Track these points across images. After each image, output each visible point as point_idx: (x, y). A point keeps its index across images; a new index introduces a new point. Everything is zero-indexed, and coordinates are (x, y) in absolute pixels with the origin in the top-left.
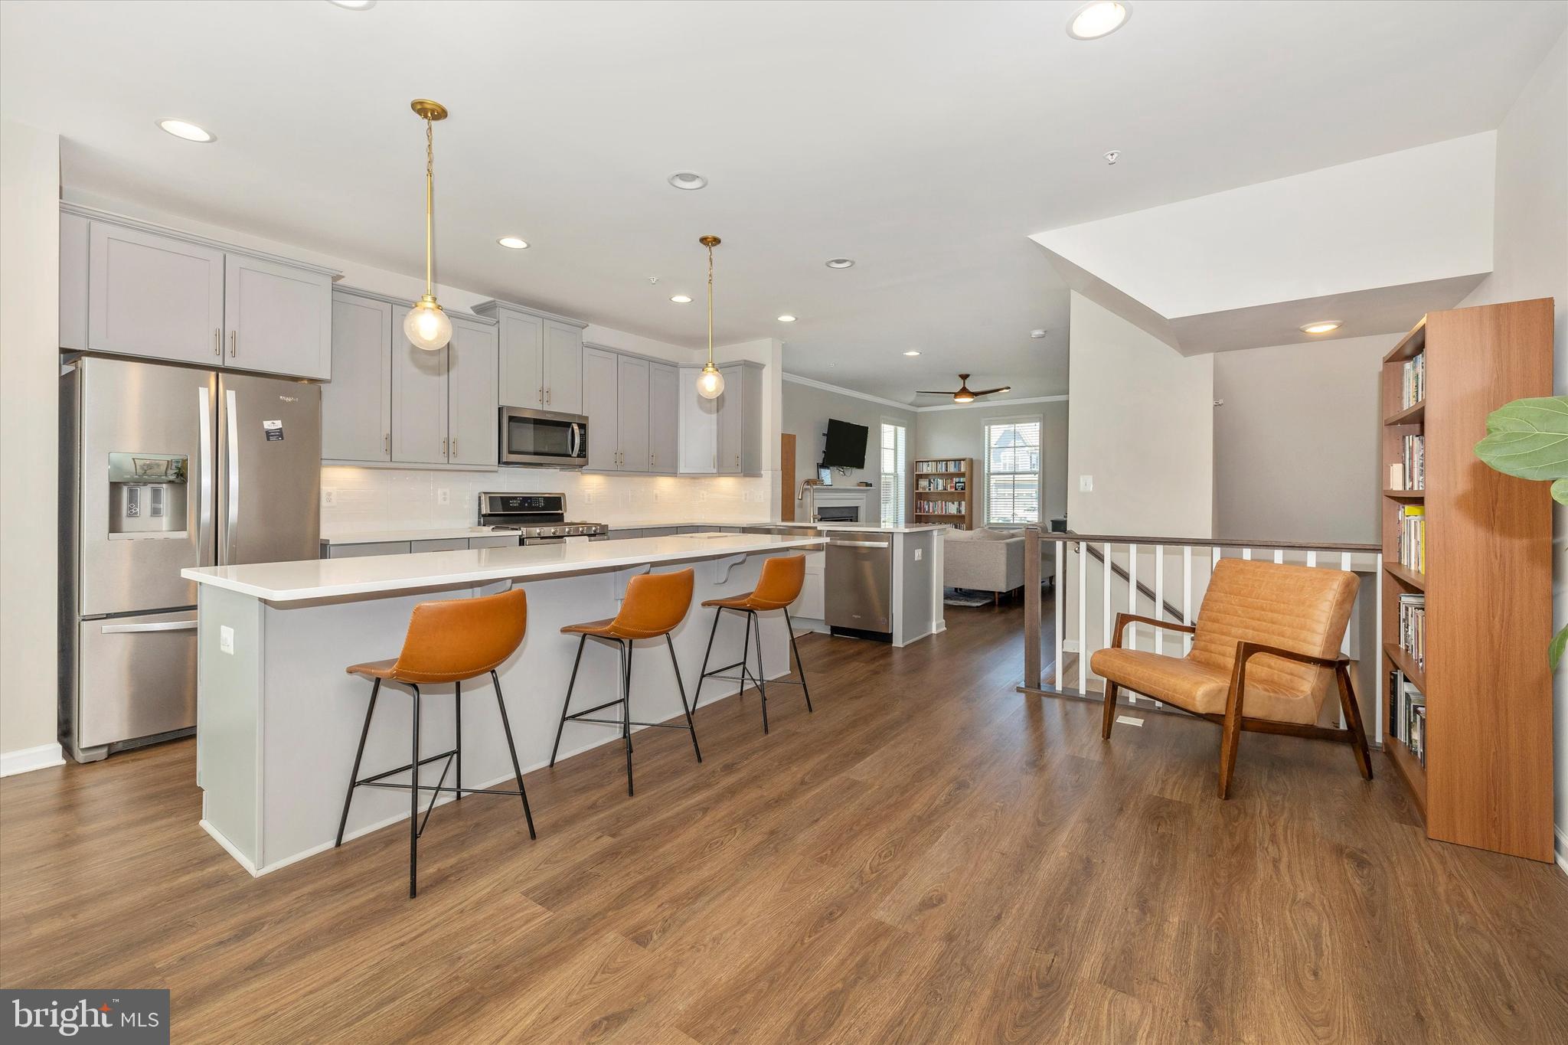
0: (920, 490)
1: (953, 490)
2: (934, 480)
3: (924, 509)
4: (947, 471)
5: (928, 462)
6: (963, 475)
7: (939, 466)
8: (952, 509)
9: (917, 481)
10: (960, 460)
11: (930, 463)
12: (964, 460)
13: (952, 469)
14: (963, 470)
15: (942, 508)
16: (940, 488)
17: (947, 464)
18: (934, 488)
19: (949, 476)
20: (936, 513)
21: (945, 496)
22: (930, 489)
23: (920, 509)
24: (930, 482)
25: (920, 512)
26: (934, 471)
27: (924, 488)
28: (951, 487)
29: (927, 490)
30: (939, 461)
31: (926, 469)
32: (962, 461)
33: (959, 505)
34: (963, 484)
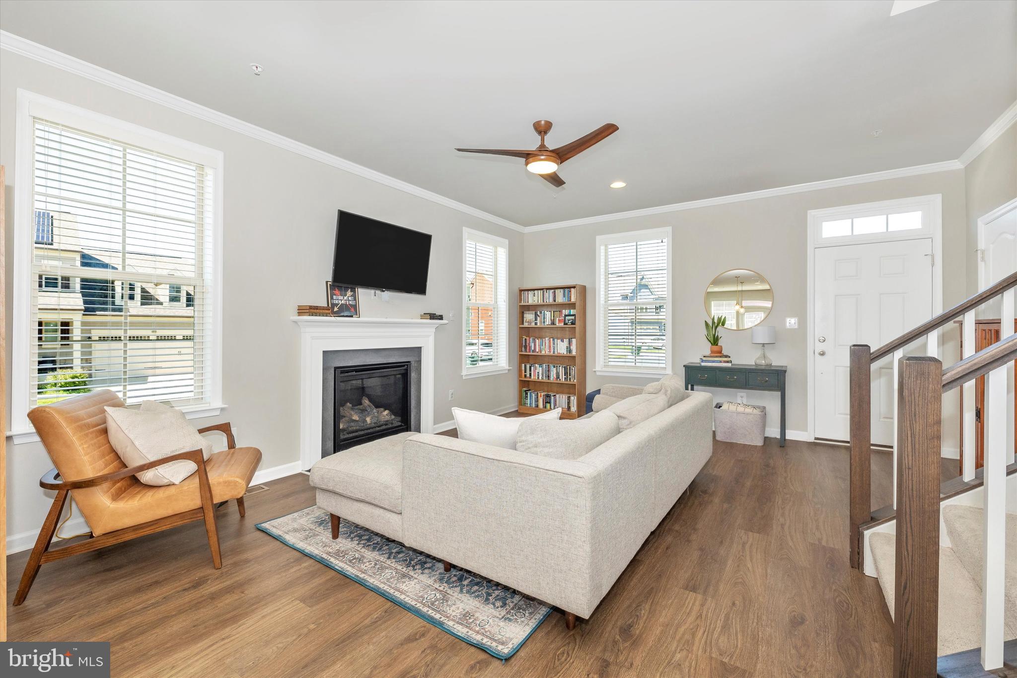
0: (526, 325)
1: (562, 324)
2: (541, 313)
3: (530, 347)
4: (555, 301)
5: (534, 290)
6: (572, 306)
7: (546, 295)
8: (561, 348)
9: (522, 314)
10: (570, 288)
11: (536, 292)
12: (574, 287)
13: (560, 299)
14: (573, 300)
15: (550, 347)
16: (548, 322)
17: (554, 293)
18: (541, 322)
19: (557, 307)
20: (543, 352)
21: (554, 332)
22: (536, 324)
23: (526, 347)
24: (536, 315)
25: (526, 351)
26: (540, 302)
27: (530, 322)
28: (560, 321)
29: (533, 325)
30: (547, 289)
31: (532, 299)
32: (572, 289)
33: (569, 344)
34: (573, 317)
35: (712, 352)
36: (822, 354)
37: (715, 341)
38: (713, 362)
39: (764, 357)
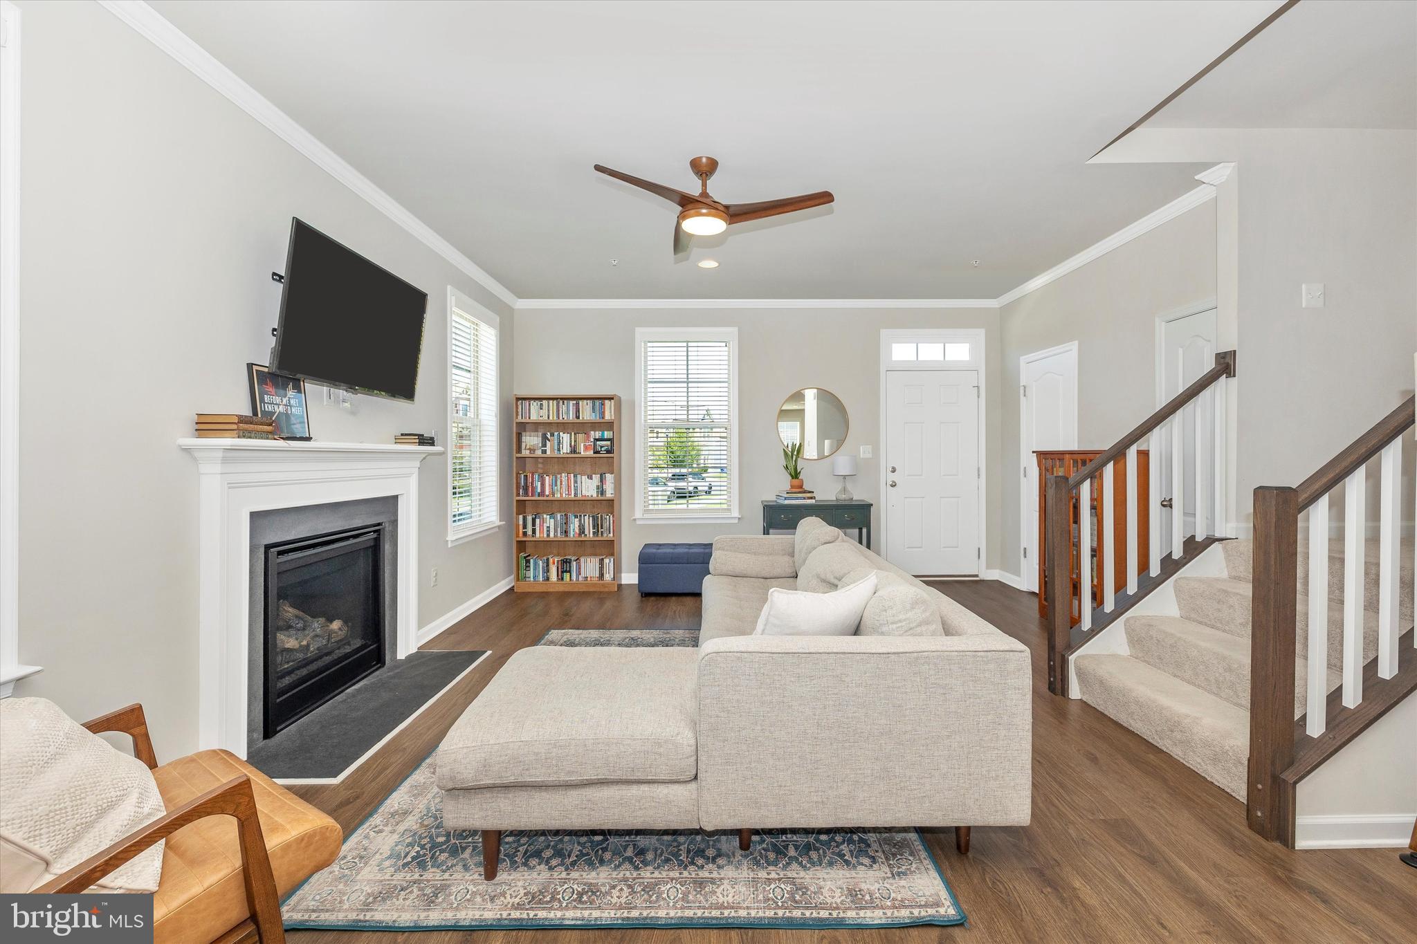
0: (525, 453)
1: (590, 453)
2: (552, 435)
3: (534, 489)
4: (578, 417)
5: (541, 399)
6: (610, 425)
7: (563, 408)
8: (588, 487)
9: (519, 436)
10: (603, 399)
11: (545, 402)
12: (610, 399)
13: (587, 413)
14: (607, 417)
15: (569, 487)
16: (566, 449)
17: (577, 405)
18: (552, 449)
19: (579, 427)
20: (558, 496)
21: (569, 464)
22: (544, 452)
23: (526, 489)
24: (545, 438)
25: (526, 494)
26: (553, 418)
27: (532, 450)
28: (586, 448)
29: (539, 453)
30: (561, 399)
31: (536, 413)
32: (607, 401)
33: (602, 481)
34: (609, 443)
35: (792, 487)
36: (894, 485)
37: (795, 475)
38: (797, 498)
39: (845, 490)
